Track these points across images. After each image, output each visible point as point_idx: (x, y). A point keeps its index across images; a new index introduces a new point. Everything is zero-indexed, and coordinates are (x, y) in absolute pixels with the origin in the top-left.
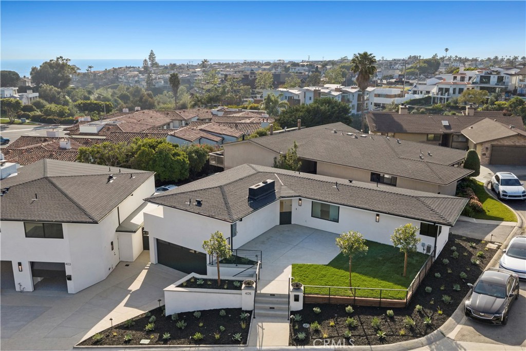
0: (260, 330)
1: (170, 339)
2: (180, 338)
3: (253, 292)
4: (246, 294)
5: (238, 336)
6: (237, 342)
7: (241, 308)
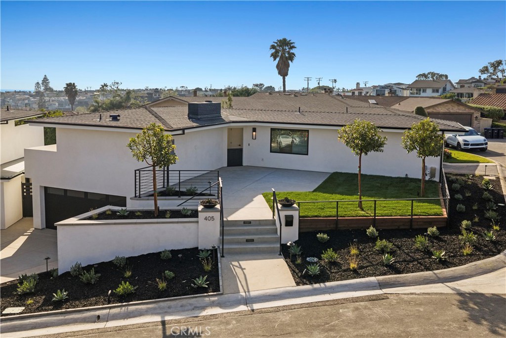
0: (238, 271)
1: (67, 301)
2: (86, 297)
3: (217, 215)
4: (206, 219)
5: (201, 281)
6: (201, 290)
7: (198, 248)
